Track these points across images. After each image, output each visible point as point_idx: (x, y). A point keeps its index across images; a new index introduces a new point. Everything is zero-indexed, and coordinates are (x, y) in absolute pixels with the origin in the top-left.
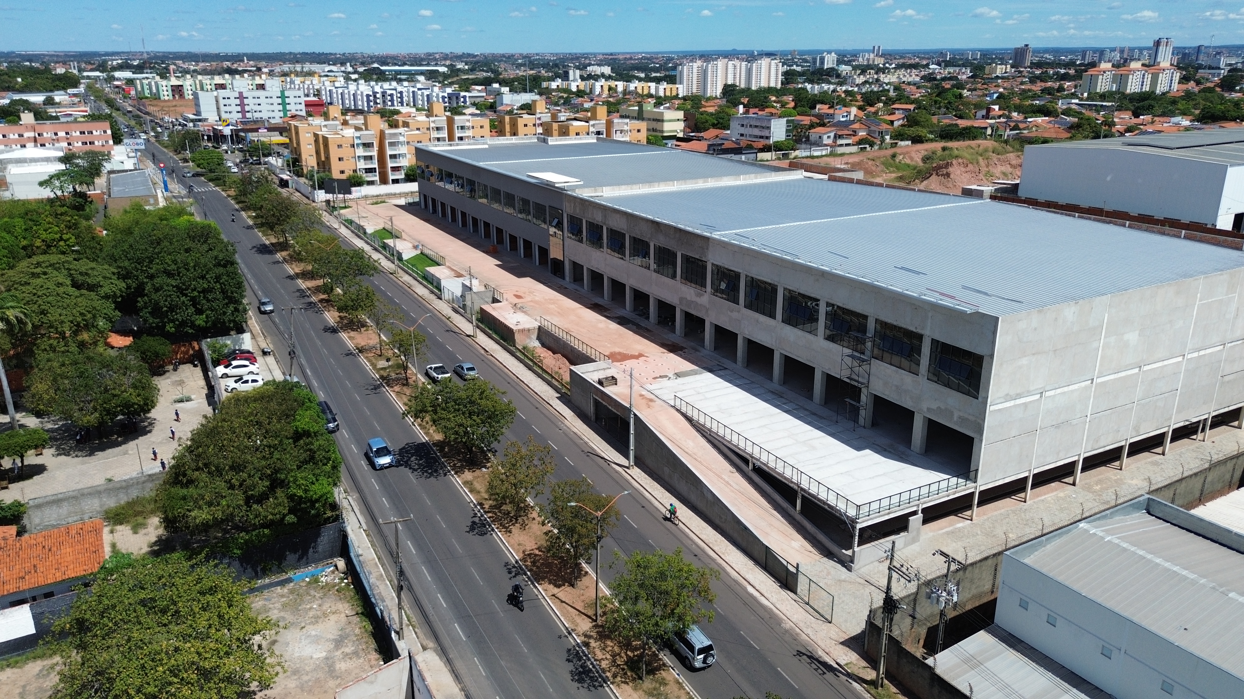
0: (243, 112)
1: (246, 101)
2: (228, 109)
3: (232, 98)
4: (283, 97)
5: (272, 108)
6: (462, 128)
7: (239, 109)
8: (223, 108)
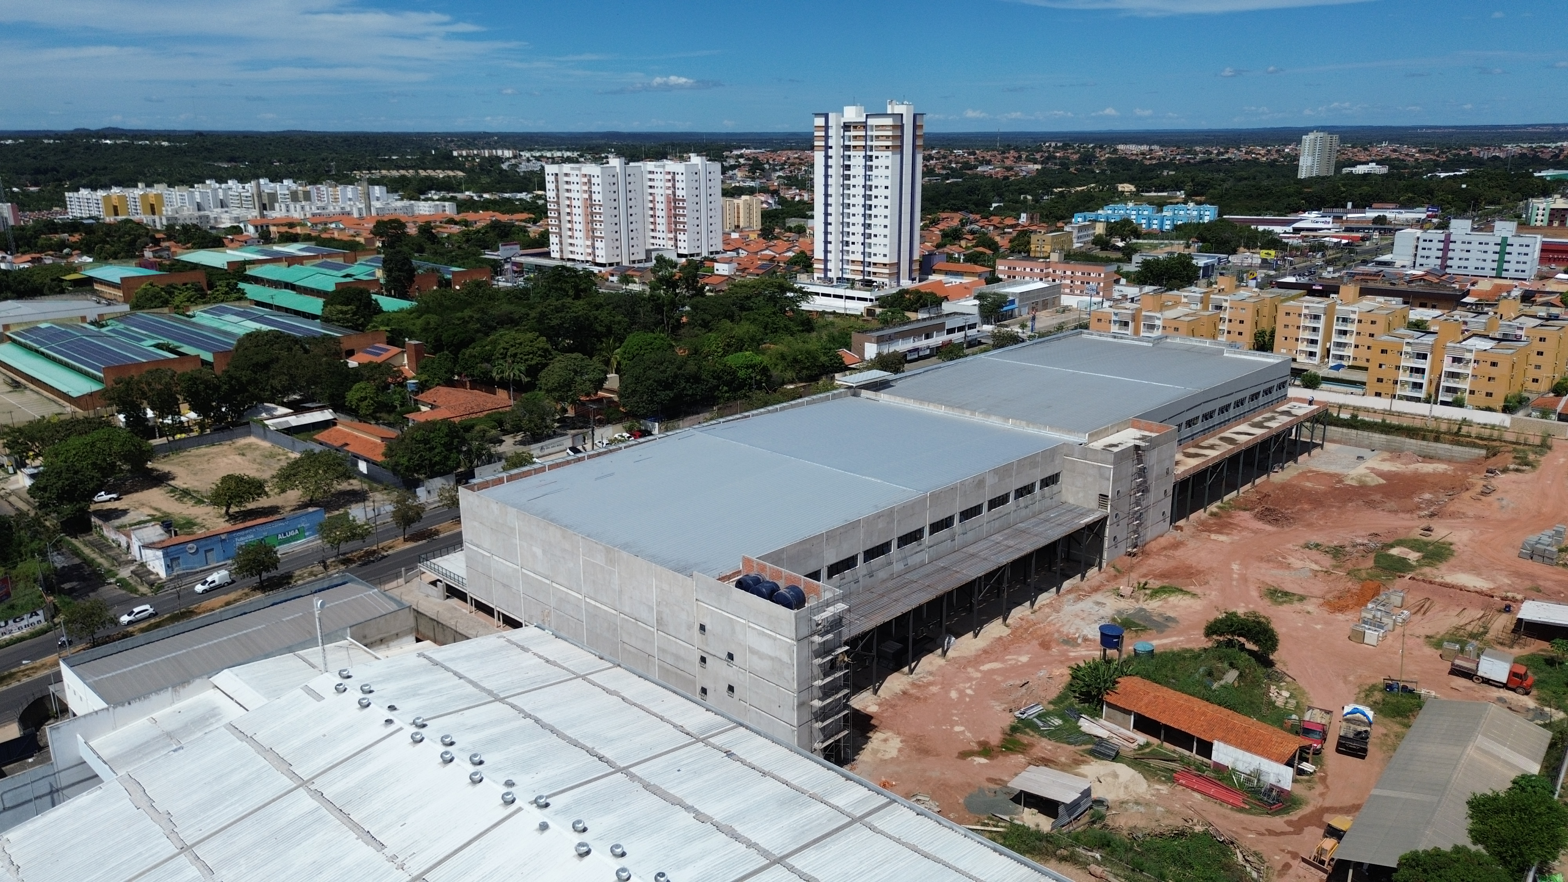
0: (1444, 258)
1: (1451, 246)
2: (1426, 253)
3: (1435, 241)
4: (1504, 243)
5: (1484, 256)
6: (1345, 320)
7: (1440, 254)
8: (1420, 252)
